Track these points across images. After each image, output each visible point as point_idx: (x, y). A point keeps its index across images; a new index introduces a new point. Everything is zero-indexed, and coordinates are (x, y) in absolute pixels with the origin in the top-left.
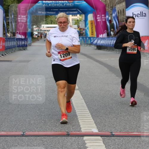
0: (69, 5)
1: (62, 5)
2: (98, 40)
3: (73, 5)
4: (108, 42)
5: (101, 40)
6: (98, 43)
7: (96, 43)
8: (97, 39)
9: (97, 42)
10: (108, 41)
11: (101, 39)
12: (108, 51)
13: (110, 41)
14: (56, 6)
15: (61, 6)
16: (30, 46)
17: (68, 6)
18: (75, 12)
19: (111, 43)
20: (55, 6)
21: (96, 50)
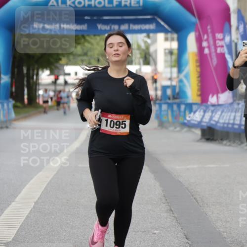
0: (128, 4)
1: (107, 5)
2: (205, 112)
3: (141, 4)
4: (228, 117)
5: (212, 112)
6: (204, 120)
7: (201, 121)
8: (203, 107)
9: (202, 119)
10: (229, 114)
11: (212, 108)
12: (230, 145)
13: (233, 114)
14: (90, 6)
15: (104, 6)
16: (7, 127)
17: (126, 6)
18: (147, 27)
19: (234, 119)
20: (84, 6)
21: (198, 141)
